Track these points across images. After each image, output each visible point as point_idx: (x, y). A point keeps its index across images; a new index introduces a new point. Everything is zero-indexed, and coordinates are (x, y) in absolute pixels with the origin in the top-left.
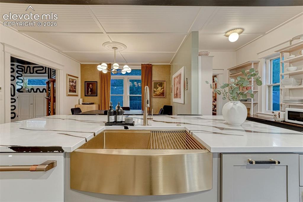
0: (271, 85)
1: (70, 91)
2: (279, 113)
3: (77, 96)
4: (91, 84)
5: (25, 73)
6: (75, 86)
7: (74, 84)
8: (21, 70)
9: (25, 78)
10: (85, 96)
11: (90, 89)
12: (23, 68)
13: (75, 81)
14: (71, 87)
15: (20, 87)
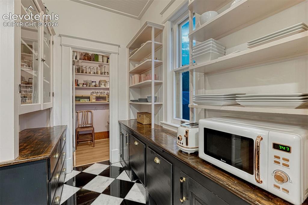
0: (180, 69)
2: (187, 132)
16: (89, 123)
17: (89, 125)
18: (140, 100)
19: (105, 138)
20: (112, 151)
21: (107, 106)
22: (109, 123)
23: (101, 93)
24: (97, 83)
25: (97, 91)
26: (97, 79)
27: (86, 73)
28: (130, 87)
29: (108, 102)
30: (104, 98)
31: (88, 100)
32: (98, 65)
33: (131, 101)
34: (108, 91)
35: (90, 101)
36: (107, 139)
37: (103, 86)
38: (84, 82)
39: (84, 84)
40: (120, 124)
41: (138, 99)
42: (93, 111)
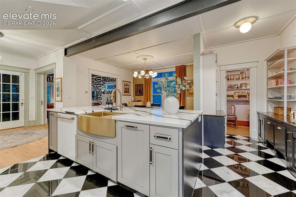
1: (125, 92)
3: (130, 95)
4: (139, 86)
5: (106, 82)
6: (128, 89)
7: (127, 87)
8: (104, 80)
9: (106, 85)
10: (136, 95)
11: (138, 90)
12: (105, 79)
13: (128, 85)
14: (126, 89)
15: (104, 91)
16: (233, 113)
17: (233, 115)
18: (276, 98)
19: (246, 126)
20: (252, 130)
21: (248, 102)
22: (249, 115)
23: (242, 92)
24: (239, 86)
25: (238, 91)
26: (239, 83)
27: (231, 79)
28: (268, 89)
29: (248, 99)
30: (245, 96)
31: (232, 97)
32: (239, 72)
33: (268, 98)
34: (249, 91)
35: (233, 98)
36: (247, 127)
37: (244, 88)
38: (229, 85)
39: (229, 87)
40: (258, 113)
41: (274, 97)
42: (235, 105)
